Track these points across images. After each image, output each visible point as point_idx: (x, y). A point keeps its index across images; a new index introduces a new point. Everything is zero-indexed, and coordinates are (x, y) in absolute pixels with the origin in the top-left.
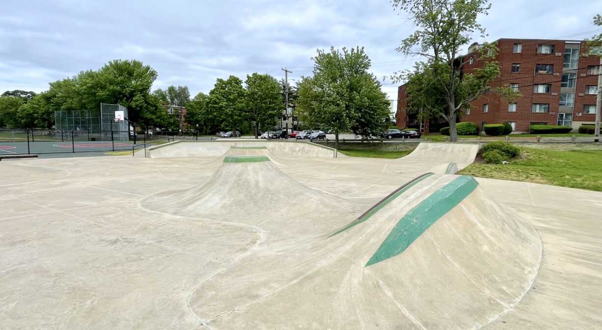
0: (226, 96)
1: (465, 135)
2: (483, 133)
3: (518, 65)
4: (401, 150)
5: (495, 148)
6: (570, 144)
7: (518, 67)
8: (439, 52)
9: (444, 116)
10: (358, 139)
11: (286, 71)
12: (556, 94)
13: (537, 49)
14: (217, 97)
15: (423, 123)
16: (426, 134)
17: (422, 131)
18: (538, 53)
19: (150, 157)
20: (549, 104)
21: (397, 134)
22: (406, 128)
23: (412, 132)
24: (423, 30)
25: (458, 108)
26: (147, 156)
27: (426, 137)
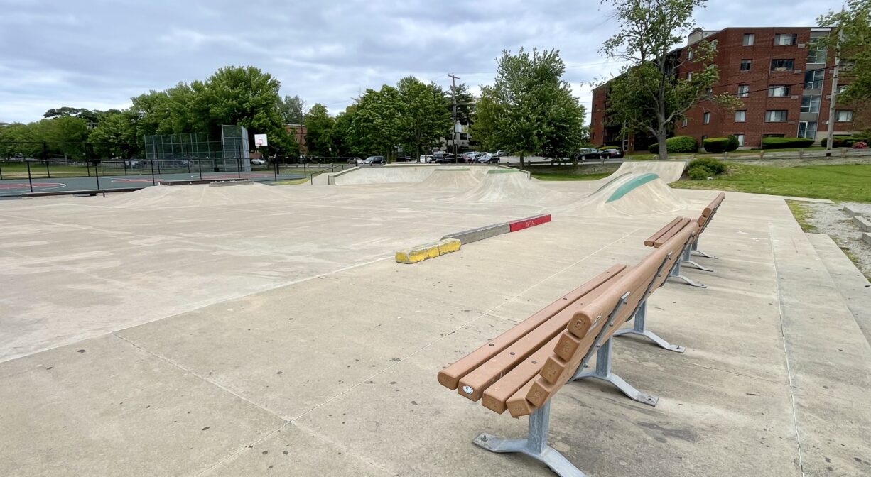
0: (380, 111)
1: (680, 152)
2: (703, 149)
3: (749, 62)
4: (600, 172)
5: (701, 164)
6: (796, 160)
7: (749, 64)
8: (647, 55)
9: (652, 130)
10: (547, 160)
11: (453, 78)
12: (797, 97)
13: (773, 40)
14: (370, 114)
15: (626, 138)
16: (631, 153)
17: (626, 148)
18: (775, 44)
19: (334, 184)
20: (787, 111)
21: (594, 154)
22: (603, 146)
23: (613, 151)
24: (629, 29)
25: (669, 120)
26: (330, 183)
27: (630, 157)
